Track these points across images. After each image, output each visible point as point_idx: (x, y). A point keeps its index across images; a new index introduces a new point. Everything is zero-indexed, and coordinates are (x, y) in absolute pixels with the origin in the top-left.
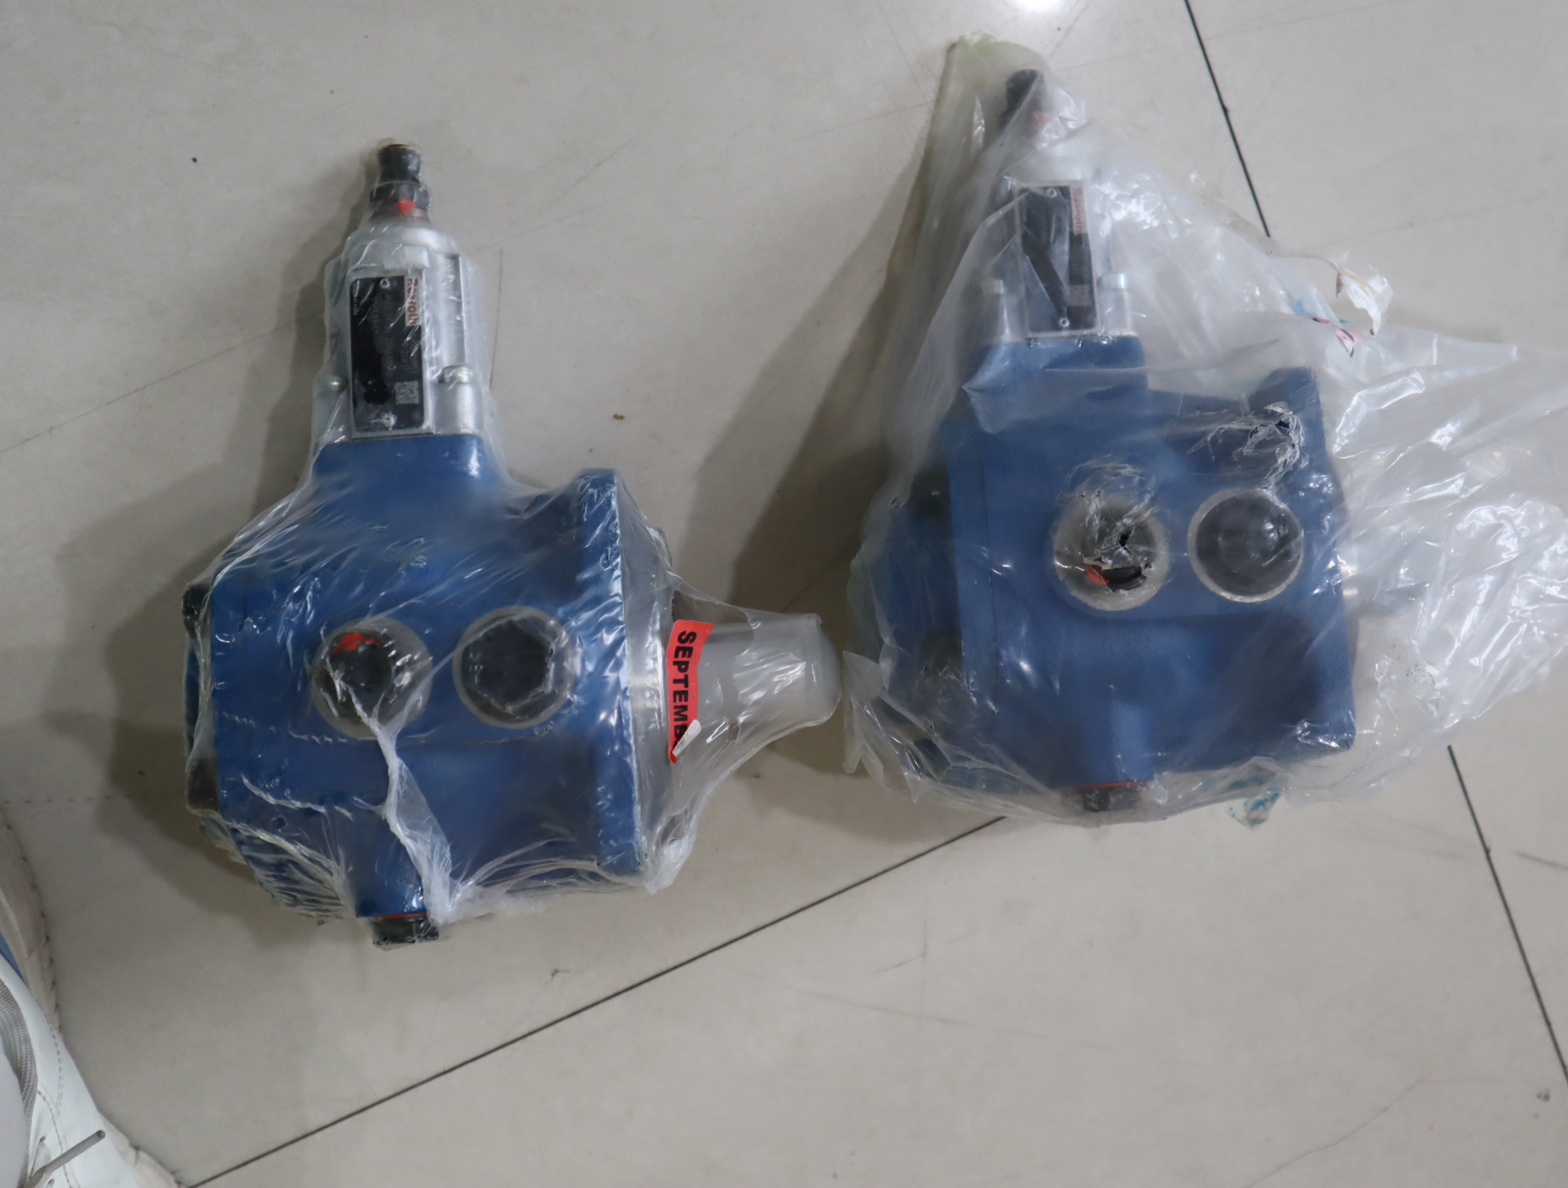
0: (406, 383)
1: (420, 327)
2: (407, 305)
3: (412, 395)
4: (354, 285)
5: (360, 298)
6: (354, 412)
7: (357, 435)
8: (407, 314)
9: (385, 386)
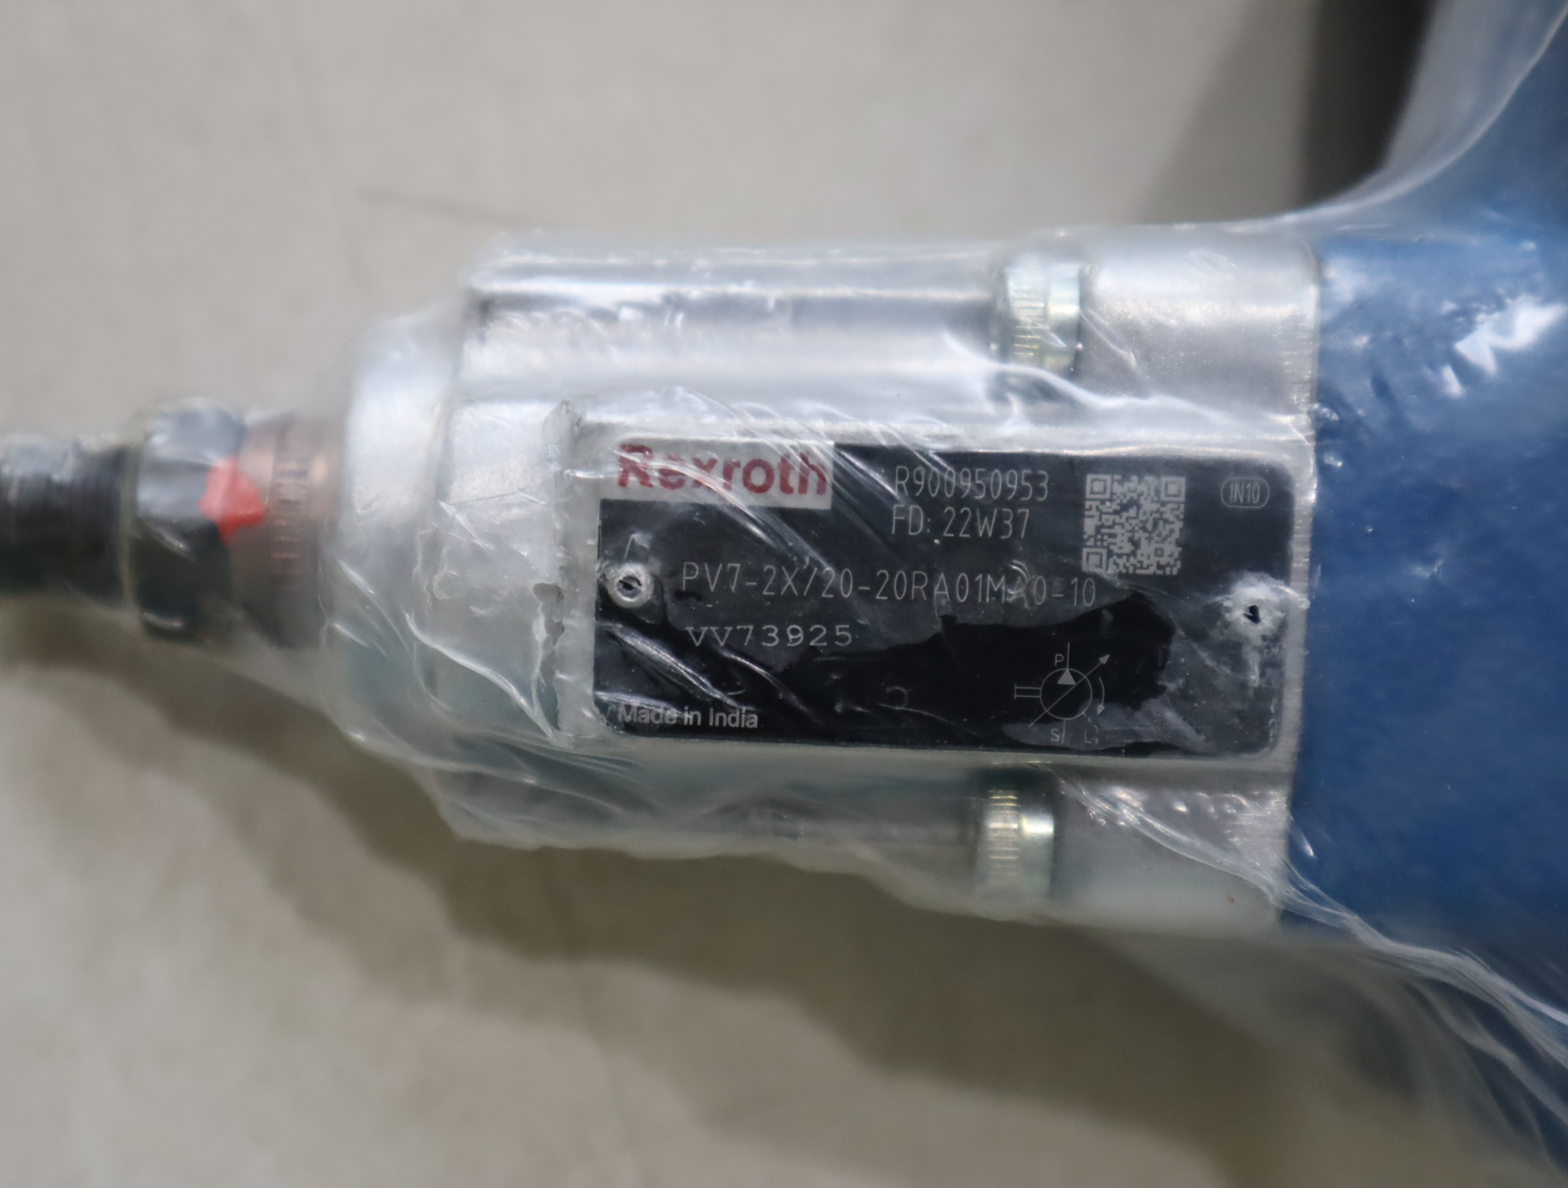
0: (1089, 526)
1: (840, 447)
2: (736, 498)
3: (1148, 506)
4: (623, 715)
5: (682, 695)
6: (1188, 752)
7: (1283, 751)
8: (776, 497)
9: (1094, 615)
